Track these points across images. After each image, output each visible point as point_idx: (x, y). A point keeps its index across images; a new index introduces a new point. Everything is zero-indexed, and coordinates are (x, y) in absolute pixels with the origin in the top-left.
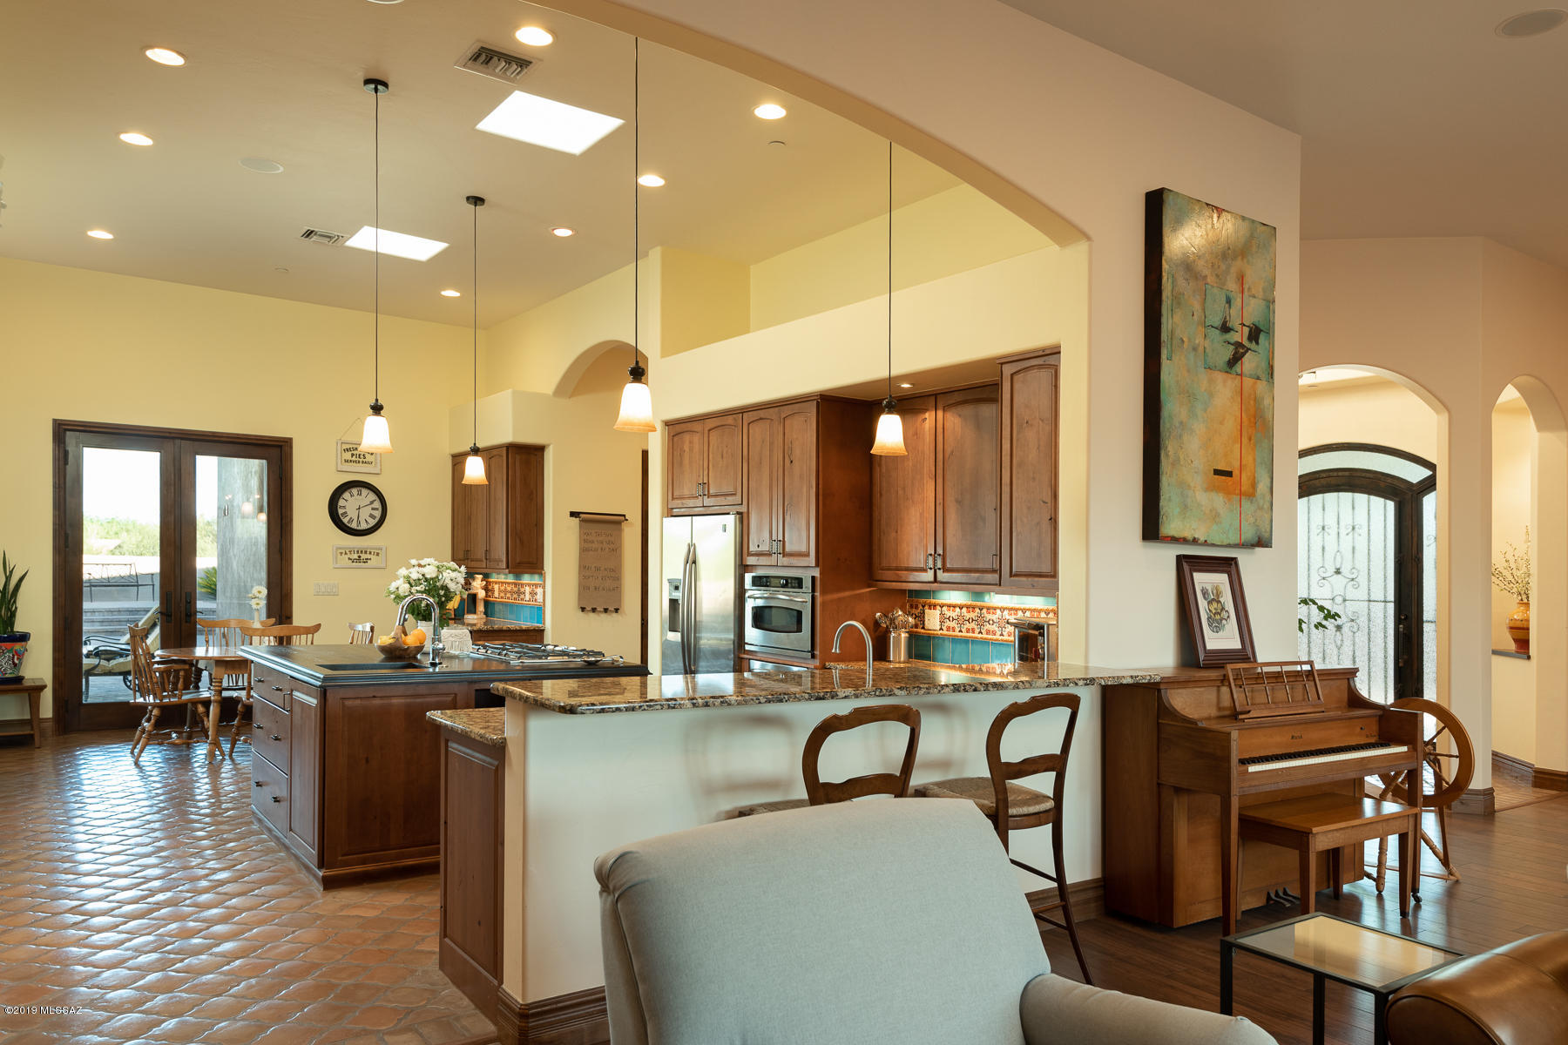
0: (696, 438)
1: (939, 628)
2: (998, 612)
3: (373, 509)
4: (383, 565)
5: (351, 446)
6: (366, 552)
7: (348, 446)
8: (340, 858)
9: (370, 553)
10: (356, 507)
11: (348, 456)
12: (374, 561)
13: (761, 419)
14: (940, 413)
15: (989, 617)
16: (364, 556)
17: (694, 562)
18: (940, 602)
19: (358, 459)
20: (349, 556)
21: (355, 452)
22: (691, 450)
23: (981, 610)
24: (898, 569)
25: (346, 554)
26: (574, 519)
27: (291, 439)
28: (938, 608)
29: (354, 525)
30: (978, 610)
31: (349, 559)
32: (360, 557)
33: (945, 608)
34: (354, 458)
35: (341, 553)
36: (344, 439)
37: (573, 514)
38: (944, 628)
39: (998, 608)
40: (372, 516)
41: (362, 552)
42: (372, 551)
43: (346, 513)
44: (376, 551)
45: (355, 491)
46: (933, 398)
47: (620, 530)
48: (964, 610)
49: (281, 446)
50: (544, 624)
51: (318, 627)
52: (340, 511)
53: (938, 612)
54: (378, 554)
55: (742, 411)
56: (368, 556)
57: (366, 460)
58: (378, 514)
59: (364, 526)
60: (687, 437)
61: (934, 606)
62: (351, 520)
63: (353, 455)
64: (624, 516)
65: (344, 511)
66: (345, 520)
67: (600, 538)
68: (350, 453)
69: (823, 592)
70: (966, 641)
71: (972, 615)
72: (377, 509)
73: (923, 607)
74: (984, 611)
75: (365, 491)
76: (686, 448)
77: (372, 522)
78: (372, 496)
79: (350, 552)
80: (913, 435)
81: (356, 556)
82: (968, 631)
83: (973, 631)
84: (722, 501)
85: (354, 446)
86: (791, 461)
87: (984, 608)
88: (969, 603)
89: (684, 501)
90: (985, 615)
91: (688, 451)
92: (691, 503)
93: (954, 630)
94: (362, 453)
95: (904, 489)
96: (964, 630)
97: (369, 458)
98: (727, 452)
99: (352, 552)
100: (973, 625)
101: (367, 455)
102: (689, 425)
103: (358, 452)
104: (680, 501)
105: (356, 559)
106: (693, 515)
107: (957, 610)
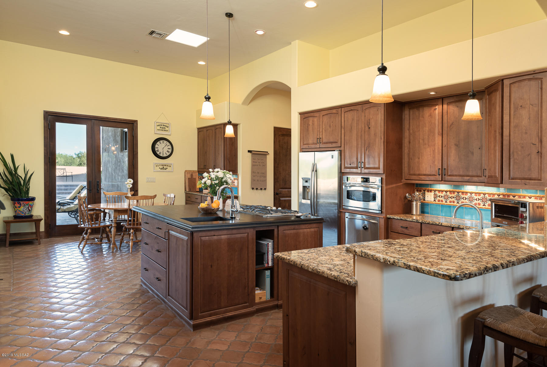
0: (316, 119)
1: (433, 200)
2: (469, 194)
3: (168, 149)
4: (172, 171)
5: (160, 124)
6: (166, 166)
7: (159, 124)
8: (200, 314)
9: (167, 166)
10: (162, 147)
11: (159, 128)
12: (169, 169)
13: (352, 110)
14: (445, 106)
15: (463, 196)
16: (165, 167)
17: (316, 171)
18: (433, 189)
19: (162, 129)
20: (159, 167)
21: (161, 126)
22: (313, 124)
23: (458, 193)
24: (419, 175)
26: (250, 154)
27: (137, 121)
28: (433, 191)
29: (161, 155)
30: (456, 193)
32: (163, 167)
33: (437, 192)
34: (161, 129)
35: (156, 166)
36: (157, 121)
37: (249, 151)
38: (437, 200)
39: (469, 192)
40: (168, 151)
41: (164, 165)
42: (168, 165)
43: (158, 150)
44: (170, 165)
45: (161, 141)
46: (441, 100)
47: (266, 158)
48: (448, 193)
49: (133, 124)
50: (238, 194)
51: (155, 196)
52: (156, 149)
53: (433, 193)
54: (170, 166)
55: (341, 107)
57: (165, 130)
58: (170, 151)
59: (165, 155)
60: (311, 119)
61: (431, 191)
62: (160, 153)
64: (267, 152)
65: (157, 149)
66: (158, 153)
67: (259, 161)
69: (386, 185)
70: (448, 206)
71: (453, 195)
72: (170, 149)
73: (424, 191)
74: (460, 193)
75: (165, 142)
76: (311, 123)
77: (168, 154)
78: (168, 144)
80: (429, 116)
81: (162, 167)
82: (450, 202)
83: (454, 202)
84: (330, 145)
85: (161, 124)
86: (369, 128)
87: (460, 192)
88: (451, 190)
89: (309, 146)
90: (461, 195)
91: (311, 124)
92: (313, 146)
93: (442, 201)
94: (164, 127)
95: (423, 140)
96: (448, 201)
97: (167, 129)
98: (333, 125)
99: (161, 166)
100: (454, 199)
101: (166, 128)
102: (312, 114)
103: (162, 126)
104: (307, 146)
105: (162, 168)
106: (315, 151)
107: (444, 193)
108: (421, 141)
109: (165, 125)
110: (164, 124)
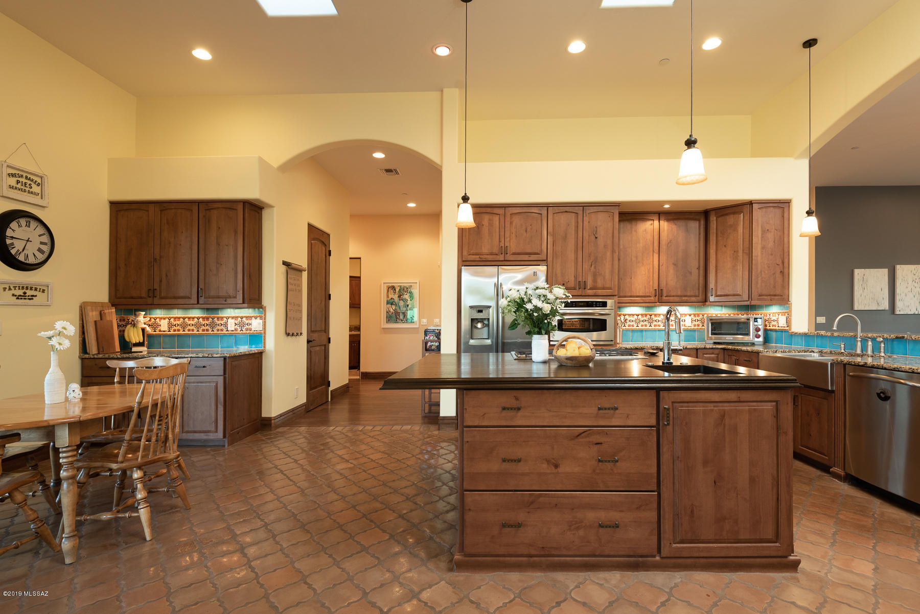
3: (42, 243)
4: (48, 303)
5: (17, 172)
6: (31, 289)
7: (13, 172)
9: (36, 289)
11: (12, 181)
12: (40, 298)
13: (566, 212)
14: (662, 222)
16: (29, 293)
18: (623, 313)
19: (24, 188)
20: (13, 292)
21: (20, 179)
22: (491, 225)
23: (651, 316)
24: (632, 297)
25: (10, 289)
26: (284, 268)
29: (22, 259)
31: (13, 295)
32: (25, 293)
34: (19, 186)
35: (5, 289)
36: (11, 162)
37: (284, 263)
40: (40, 250)
41: (27, 288)
42: (38, 287)
43: (15, 244)
44: (42, 288)
45: (23, 221)
46: (658, 215)
47: (300, 277)
48: (640, 316)
50: (265, 347)
52: (9, 242)
54: (43, 291)
55: (547, 206)
56: (33, 293)
57: (31, 190)
58: (46, 249)
59: (31, 261)
62: (18, 253)
63: (18, 182)
65: (11, 241)
66: (14, 253)
67: (295, 282)
68: (16, 179)
70: (641, 331)
72: (45, 244)
74: (653, 316)
75: (33, 224)
76: (485, 223)
77: (41, 257)
78: (40, 230)
79: (15, 287)
81: (21, 292)
82: (642, 326)
83: (646, 326)
84: (526, 257)
85: (20, 173)
86: (596, 238)
87: (653, 314)
88: (644, 313)
89: (481, 256)
90: (654, 318)
91: (487, 225)
92: (490, 257)
93: (633, 326)
94: (29, 182)
95: (637, 257)
96: (640, 325)
97: (35, 189)
98: (531, 229)
99: (17, 288)
100: (646, 323)
101: (33, 185)
102: (489, 210)
103: (24, 180)
104: (478, 256)
105: (20, 296)
106: (498, 266)
107: (636, 317)
108: (634, 259)
109: (32, 177)
110: (29, 176)
